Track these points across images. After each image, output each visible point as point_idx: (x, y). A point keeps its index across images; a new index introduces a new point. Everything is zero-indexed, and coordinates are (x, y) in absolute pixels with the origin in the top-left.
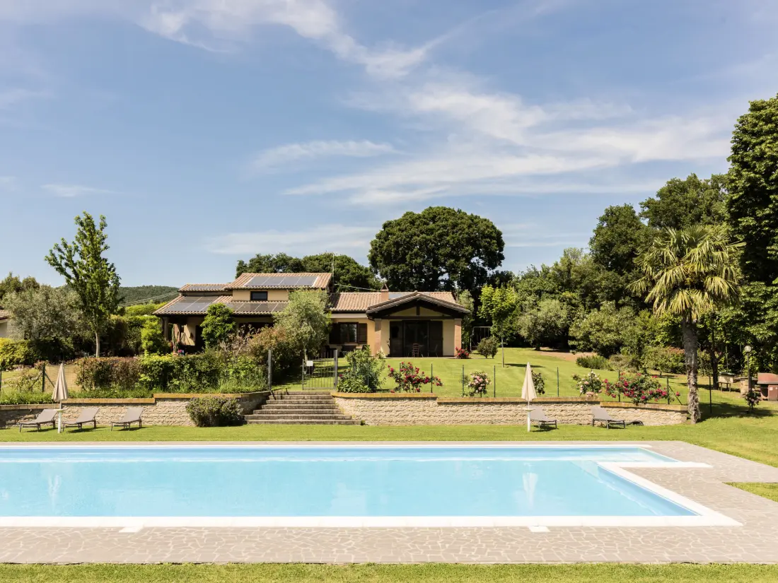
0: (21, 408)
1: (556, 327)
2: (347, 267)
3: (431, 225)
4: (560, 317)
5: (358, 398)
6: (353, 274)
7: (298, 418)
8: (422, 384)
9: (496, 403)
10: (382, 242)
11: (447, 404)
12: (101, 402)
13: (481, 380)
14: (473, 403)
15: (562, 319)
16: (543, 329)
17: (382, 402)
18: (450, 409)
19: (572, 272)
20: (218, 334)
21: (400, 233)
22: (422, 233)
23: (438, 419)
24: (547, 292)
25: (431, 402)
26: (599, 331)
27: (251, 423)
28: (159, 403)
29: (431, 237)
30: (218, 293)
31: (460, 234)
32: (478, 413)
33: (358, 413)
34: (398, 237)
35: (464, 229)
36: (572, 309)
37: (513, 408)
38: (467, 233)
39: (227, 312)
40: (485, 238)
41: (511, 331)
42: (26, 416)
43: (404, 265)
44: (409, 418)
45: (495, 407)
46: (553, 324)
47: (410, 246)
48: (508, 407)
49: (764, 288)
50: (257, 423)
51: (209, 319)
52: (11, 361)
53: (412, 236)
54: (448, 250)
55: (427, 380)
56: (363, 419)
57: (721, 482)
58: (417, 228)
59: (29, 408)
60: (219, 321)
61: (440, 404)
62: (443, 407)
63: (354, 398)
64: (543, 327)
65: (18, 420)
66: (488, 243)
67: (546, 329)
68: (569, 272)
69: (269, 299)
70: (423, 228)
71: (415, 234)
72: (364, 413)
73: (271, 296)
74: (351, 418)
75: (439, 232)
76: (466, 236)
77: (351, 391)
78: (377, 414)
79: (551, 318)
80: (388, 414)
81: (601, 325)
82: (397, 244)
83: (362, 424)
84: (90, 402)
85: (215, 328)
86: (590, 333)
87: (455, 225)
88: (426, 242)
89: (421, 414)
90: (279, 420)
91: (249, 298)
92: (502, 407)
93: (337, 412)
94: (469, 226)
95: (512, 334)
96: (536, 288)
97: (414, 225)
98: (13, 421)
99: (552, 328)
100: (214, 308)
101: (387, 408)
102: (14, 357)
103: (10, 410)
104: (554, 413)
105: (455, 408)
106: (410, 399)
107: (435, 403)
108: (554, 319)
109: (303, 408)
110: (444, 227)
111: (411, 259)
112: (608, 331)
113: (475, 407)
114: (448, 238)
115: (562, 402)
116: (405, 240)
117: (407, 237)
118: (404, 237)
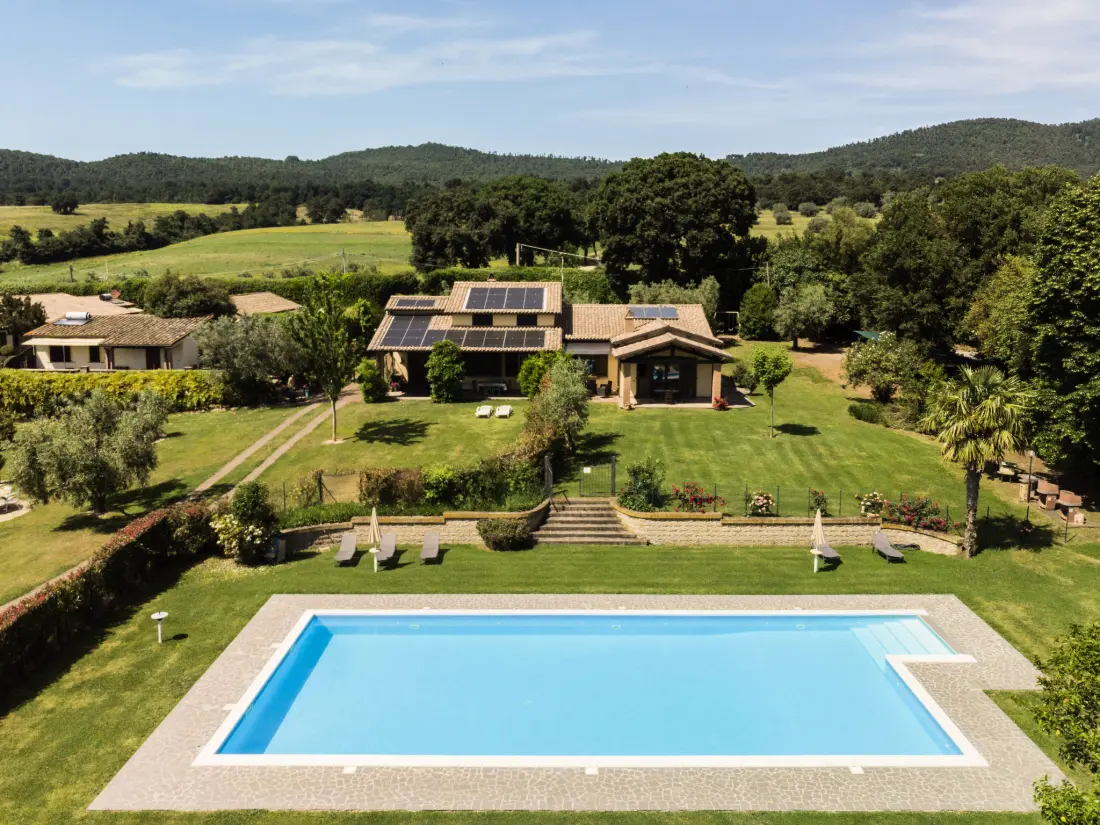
0: (316, 530)
1: (820, 323)
2: (544, 199)
3: (668, 184)
4: (825, 312)
5: (643, 518)
6: (552, 208)
8: (705, 504)
9: (780, 524)
10: (606, 205)
11: (730, 524)
13: (765, 501)
14: (756, 525)
15: (827, 315)
16: (804, 327)
17: (667, 522)
18: (734, 529)
19: (841, 244)
20: (446, 377)
21: (628, 194)
22: (657, 195)
23: (721, 539)
25: (715, 523)
26: (875, 369)
28: (449, 523)
29: (667, 201)
31: (705, 197)
32: (761, 534)
33: (642, 532)
34: (626, 201)
35: (710, 189)
36: (839, 296)
37: (796, 528)
38: (713, 195)
40: (736, 198)
41: (763, 322)
42: (321, 537)
43: (633, 236)
44: (693, 538)
46: (817, 321)
47: (639, 213)
48: (790, 528)
49: (1056, 398)
52: (207, 400)
53: (644, 199)
54: (690, 217)
55: (710, 500)
56: (649, 538)
57: (980, 690)
58: (650, 187)
60: (446, 363)
61: (724, 525)
62: (726, 528)
64: (804, 323)
65: (314, 540)
66: (740, 205)
67: (807, 327)
68: (838, 243)
69: (495, 323)
70: (659, 187)
71: (648, 197)
72: (650, 533)
73: (496, 321)
74: (635, 537)
75: (678, 193)
76: (712, 199)
77: (635, 510)
78: (661, 533)
79: (814, 313)
80: (673, 534)
81: (879, 362)
82: (625, 210)
83: (648, 544)
85: (443, 370)
87: (699, 184)
88: (662, 208)
89: (705, 533)
91: (471, 323)
92: (785, 528)
93: (622, 529)
94: (717, 185)
95: (763, 325)
96: (796, 264)
97: (646, 182)
99: (814, 324)
100: (441, 347)
101: (673, 528)
102: (210, 396)
104: (834, 534)
105: (738, 528)
106: (695, 520)
107: (719, 523)
108: (817, 315)
110: (685, 186)
111: (643, 231)
112: (886, 370)
113: (758, 528)
114: (690, 202)
115: (843, 524)
116: (635, 205)
117: (638, 200)
118: (634, 201)
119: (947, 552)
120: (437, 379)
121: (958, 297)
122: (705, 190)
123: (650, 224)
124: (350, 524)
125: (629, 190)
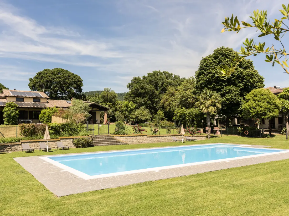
0: (6, 145)
5: (126, 136)
7: (108, 143)
8: (142, 131)
11: (149, 137)
12: (38, 141)
14: (156, 137)
18: (150, 138)
20: (13, 115)
23: (147, 141)
24: (100, 102)
25: (146, 137)
26: (141, 116)
27: (95, 146)
28: (61, 140)
30: (2, 98)
31: (72, 80)
32: (157, 139)
33: (126, 141)
37: (165, 137)
38: (74, 80)
39: (15, 106)
40: (79, 82)
42: (7, 148)
44: (140, 142)
45: (161, 138)
50: (98, 145)
51: (6, 109)
59: (9, 144)
60: (12, 110)
61: (148, 137)
62: (149, 138)
63: (124, 136)
65: (4, 149)
69: (24, 101)
70: (57, 76)
71: (55, 78)
72: (128, 141)
74: (124, 143)
75: (63, 78)
76: (74, 81)
77: (122, 134)
78: (132, 141)
80: (135, 141)
84: (34, 141)
85: (11, 112)
86: (138, 117)
89: (143, 140)
90: (103, 144)
91: (15, 100)
93: (118, 141)
97: (53, 74)
98: (3, 150)
101: (135, 139)
103: (1, 146)
105: (151, 138)
106: (140, 136)
107: (147, 137)
109: (106, 140)
112: (144, 116)
113: (156, 138)
114: (67, 81)
115: (176, 136)
116: (51, 80)
117: (52, 79)
118: (51, 79)
119: (203, 139)
120: (8, 115)
121: (156, 98)
122: (71, 78)
123: (56, 86)
124: (20, 143)
125: (48, 76)
